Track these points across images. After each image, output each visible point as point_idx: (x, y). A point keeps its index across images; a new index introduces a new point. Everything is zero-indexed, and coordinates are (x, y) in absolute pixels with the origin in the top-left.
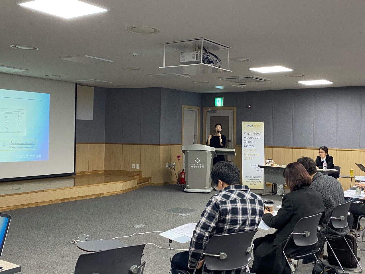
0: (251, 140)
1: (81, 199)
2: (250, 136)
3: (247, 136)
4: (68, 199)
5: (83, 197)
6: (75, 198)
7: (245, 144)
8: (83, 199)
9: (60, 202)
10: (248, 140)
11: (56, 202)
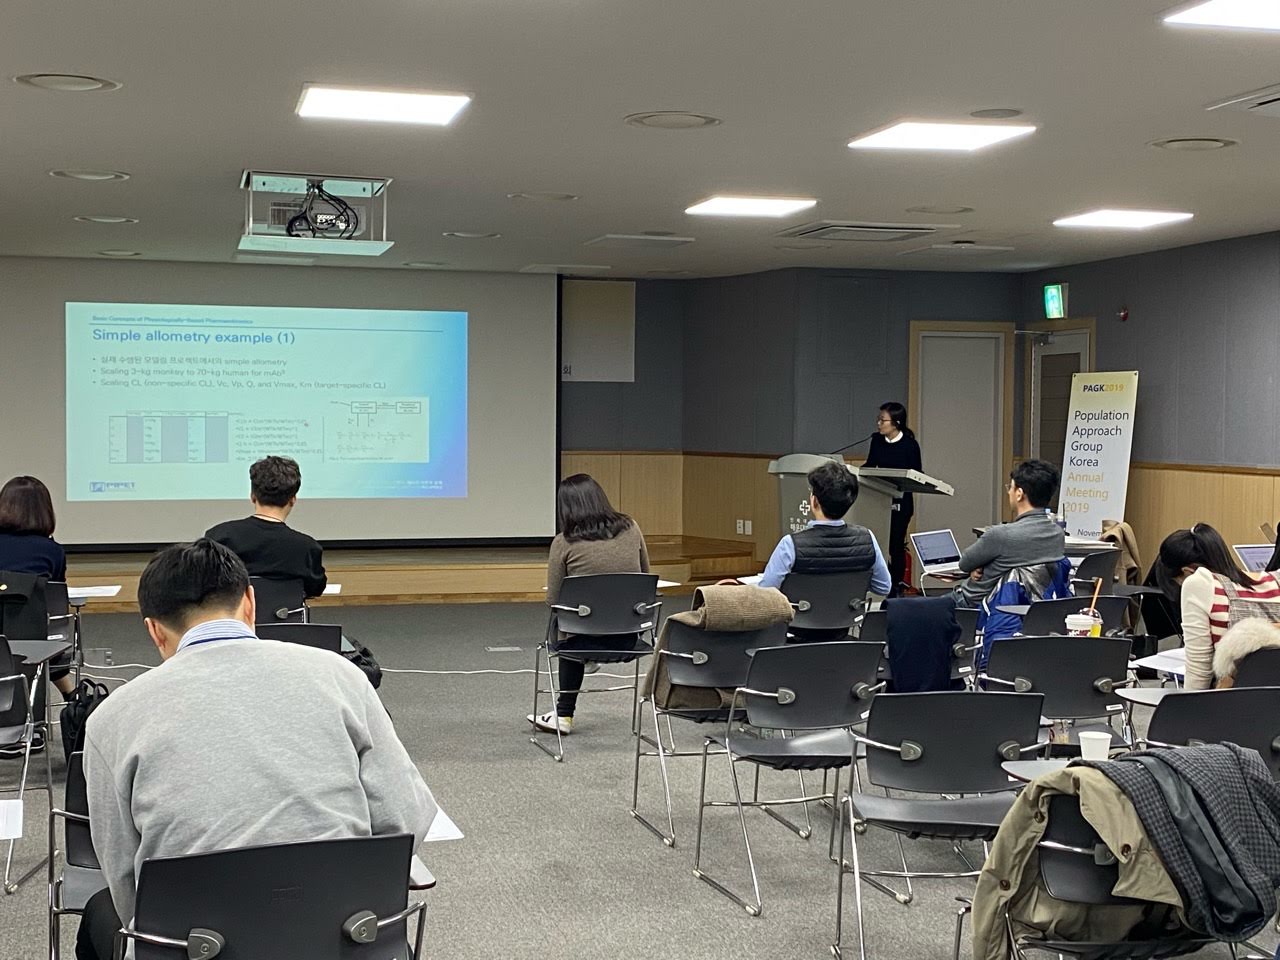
1: (442, 601)
8: (448, 601)
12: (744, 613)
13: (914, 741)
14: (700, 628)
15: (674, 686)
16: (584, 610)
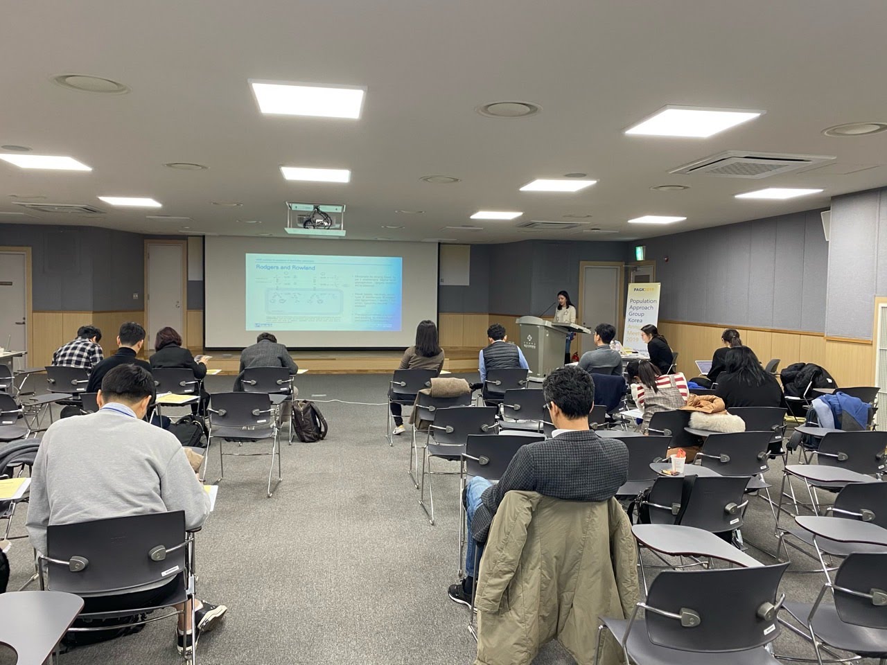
0: (640, 311)
2: (639, 305)
3: (634, 305)
4: (367, 371)
5: (386, 371)
6: (377, 370)
7: (630, 317)
8: (388, 372)
9: (356, 373)
10: (635, 311)
11: (351, 372)
12: (448, 390)
13: (485, 456)
14: (430, 396)
15: (422, 420)
16: (403, 384)
